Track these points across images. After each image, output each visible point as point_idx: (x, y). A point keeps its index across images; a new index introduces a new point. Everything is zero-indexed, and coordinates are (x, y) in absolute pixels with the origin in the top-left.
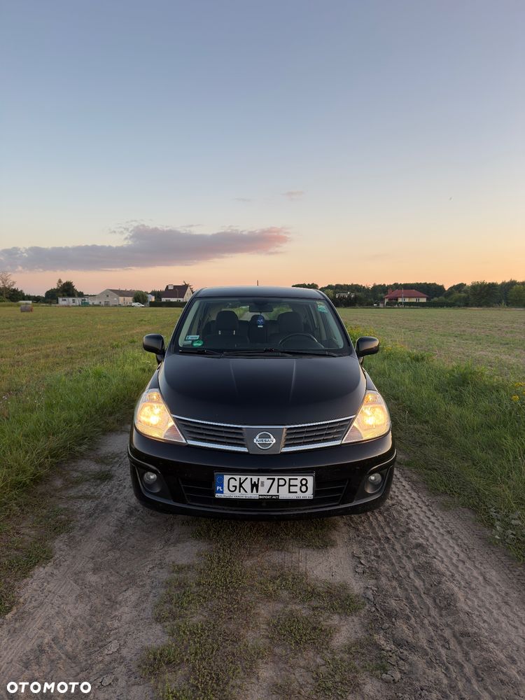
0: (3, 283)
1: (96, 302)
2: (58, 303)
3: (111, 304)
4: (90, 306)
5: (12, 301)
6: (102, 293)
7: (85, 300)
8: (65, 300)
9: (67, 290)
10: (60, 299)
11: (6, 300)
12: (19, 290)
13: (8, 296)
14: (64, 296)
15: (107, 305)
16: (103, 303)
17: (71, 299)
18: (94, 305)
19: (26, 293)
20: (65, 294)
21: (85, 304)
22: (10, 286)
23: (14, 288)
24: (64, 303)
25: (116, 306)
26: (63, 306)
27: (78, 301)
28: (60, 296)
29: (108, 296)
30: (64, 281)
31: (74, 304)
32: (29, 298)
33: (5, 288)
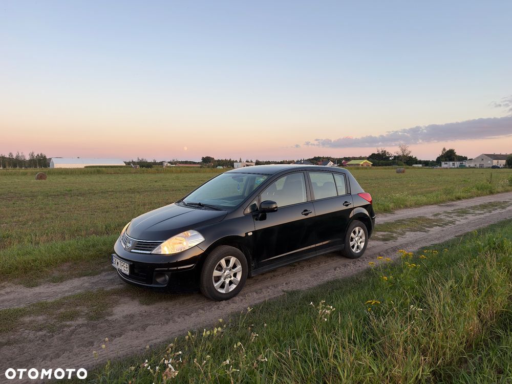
0: (403, 152)
1: (472, 165)
2: (441, 166)
3: (485, 166)
4: (467, 168)
5: (408, 165)
6: (478, 158)
7: (463, 163)
8: (447, 164)
9: (449, 156)
10: (443, 163)
11: (403, 164)
12: (414, 157)
13: (405, 161)
14: (446, 160)
15: (481, 167)
16: (478, 166)
17: (451, 163)
18: (470, 167)
19: (419, 159)
20: (447, 158)
21: (462, 167)
22: (407, 154)
23: (410, 155)
24: (446, 166)
25: (489, 167)
26: (444, 168)
27: (457, 164)
28: (443, 161)
29: (483, 160)
30: (447, 149)
31: (454, 167)
32: (420, 162)
33: (404, 156)
